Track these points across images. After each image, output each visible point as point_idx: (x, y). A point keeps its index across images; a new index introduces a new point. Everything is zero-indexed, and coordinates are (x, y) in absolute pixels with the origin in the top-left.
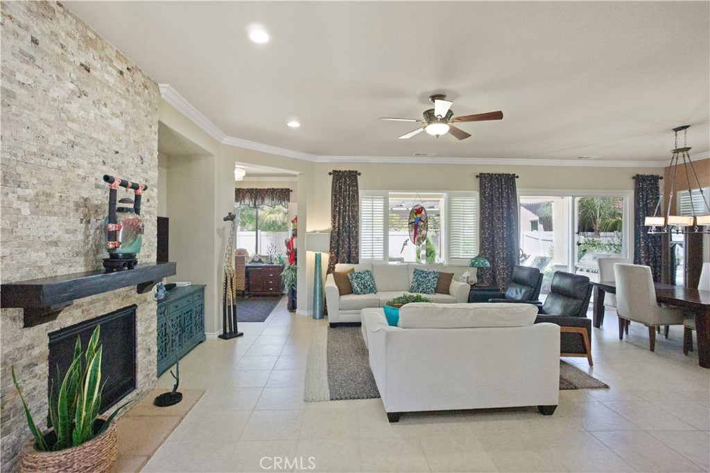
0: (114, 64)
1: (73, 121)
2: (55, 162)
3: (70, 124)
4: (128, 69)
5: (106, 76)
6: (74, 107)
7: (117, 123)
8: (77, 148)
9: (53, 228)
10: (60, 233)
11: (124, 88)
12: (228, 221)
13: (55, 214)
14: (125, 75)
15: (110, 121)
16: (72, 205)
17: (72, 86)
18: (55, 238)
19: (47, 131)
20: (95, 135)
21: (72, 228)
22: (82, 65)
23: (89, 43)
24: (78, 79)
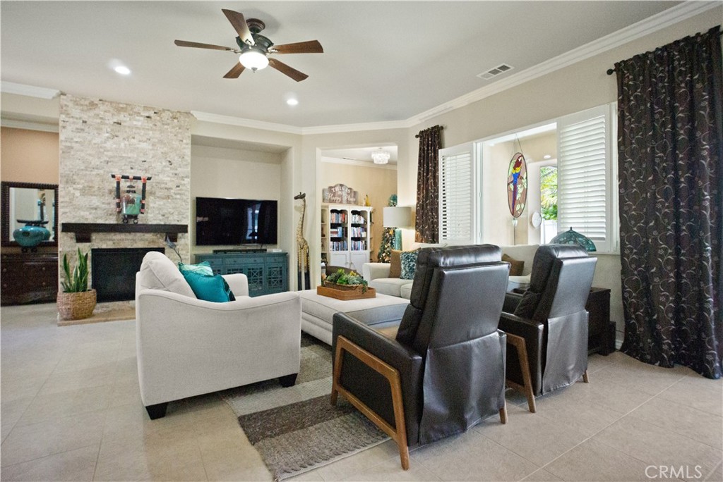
0: (142, 114)
1: (108, 151)
2: (95, 172)
3: (105, 153)
4: (155, 113)
5: (135, 123)
6: (109, 145)
7: (144, 145)
8: (109, 163)
9: (94, 201)
10: (98, 204)
11: (151, 125)
12: (298, 200)
13: (95, 195)
14: (153, 118)
15: (138, 146)
16: (107, 191)
17: (107, 135)
18: (94, 206)
19: (91, 158)
20: (124, 155)
21: (107, 202)
22: (115, 123)
23: (119, 110)
24: (112, 130)
